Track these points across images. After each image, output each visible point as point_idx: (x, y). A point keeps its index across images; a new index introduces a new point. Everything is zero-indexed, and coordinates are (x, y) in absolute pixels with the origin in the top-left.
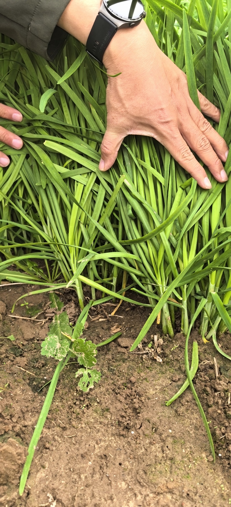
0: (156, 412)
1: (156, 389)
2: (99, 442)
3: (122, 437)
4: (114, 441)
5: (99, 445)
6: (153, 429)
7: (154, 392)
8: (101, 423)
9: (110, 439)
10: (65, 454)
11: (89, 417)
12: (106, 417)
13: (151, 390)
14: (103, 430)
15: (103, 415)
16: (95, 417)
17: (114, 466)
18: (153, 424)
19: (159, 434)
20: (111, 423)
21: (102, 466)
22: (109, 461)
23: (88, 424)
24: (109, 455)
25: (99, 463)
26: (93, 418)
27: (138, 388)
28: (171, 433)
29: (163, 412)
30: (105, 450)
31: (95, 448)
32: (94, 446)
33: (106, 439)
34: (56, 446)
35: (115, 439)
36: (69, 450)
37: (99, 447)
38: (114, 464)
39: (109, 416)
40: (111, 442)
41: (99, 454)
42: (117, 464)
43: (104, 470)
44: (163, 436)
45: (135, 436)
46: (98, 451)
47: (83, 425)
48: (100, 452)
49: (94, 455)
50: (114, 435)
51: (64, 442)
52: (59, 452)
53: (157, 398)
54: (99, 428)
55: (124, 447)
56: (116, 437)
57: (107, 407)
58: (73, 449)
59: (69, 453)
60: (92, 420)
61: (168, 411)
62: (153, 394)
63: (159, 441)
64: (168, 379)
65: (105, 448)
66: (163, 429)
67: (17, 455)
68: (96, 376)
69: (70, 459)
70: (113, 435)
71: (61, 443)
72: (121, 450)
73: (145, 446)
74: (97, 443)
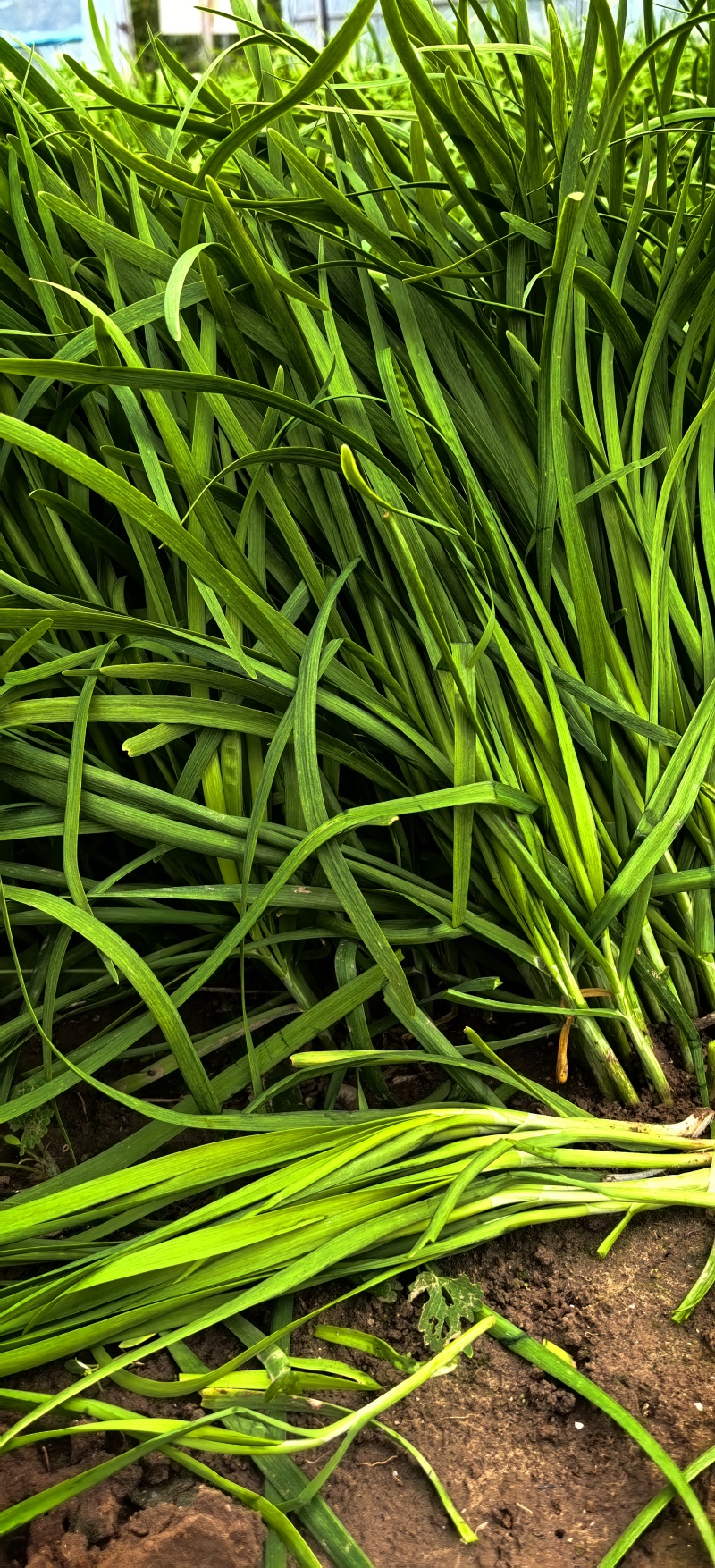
0: (640, 1350)
1: (625, 1276)
2: (476, 1469)
3: (546, 1447)
4: (526, 1459)
5: (481, 1479)
6: (642, 1406)
7: (620, 1287)
8: (470, 1407)
9: (511, 1454)
12: (485, 1386)
13: (610, 1281)
14: (481, 1429)
15: (472, 1381)
16: (451, 1391)
17: (541, 1543)
18: (641, 1389)
19: (664, 1422)
20: (503, 1403)
21: (502, 1547)
22: (522, 1530)
23: (432, 1416)
24: (518, 1508)
25: (491, 1539)
26: (442, 1394)
27: (564, 1278)
28: (703, 1413)
29: (665, 1348)
30: (502, 1493)
31: (468, 1491)
32: (465, 1484)
33: (497, 1456)
35: (527, 1453)
36: (386, 1508)
37: (481, 1487)
38: (541, 1537)
39: (492, 1382)
40: (516, 1464)
41: (485, 1509)
42: (550, 1533)
44: (680, 1424)
45: (590, 1436)
46: (480, 1499)
47: (417, 1422)
48: (486, 1501)
50: (522, 1441)
51: (366, 1481)
52: (356, 1517)
54: (467, 1423)
55: (558, 1475)
56: (529, 1447)
58: (399, 1504)
59: (388, 1518)
60: (441, 1402)
61: (677, 1342)
62: (620, 1295)
65: (499, 1488)
66: (676, 1402)
67: (232, 1542)
69: (395, 1535)
70: (516, 1442)
71: (356, 1487)
72: (552, 1487)
73: (627, 1465)
74: (473, 1476)
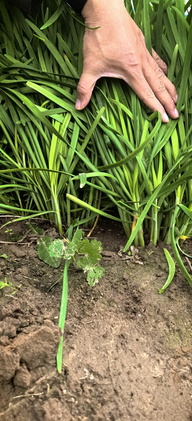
0: (153, 298)
1: (147, 283)
2: (113, 325)
3: (132, 320)
4: (126, 323)
5: (115, 327)
6: (155, 311)
7: (146, 285)
8: (110, 311)
9: (122, 322)
10: (89, 337)
11: (99, 308)
12: (113, 306)
13: (143, 284)
14: (114, 316)
15: (110, 305)
16: (104, 307)
17: (133, 342)
18: (155, 307)
19: (161, 315)
20: (119, 310)
21: (122, 343)
22: (127, 339)
23: (100, 313)
24: (125, 334)
25: (119, 341)
26: (102, 308)
27: (131, 283)
28: (171, 312)
29: (159, 298)
30: (121, 330)
31: (112, 330)
32: (111, 329)
33: (118, 322)
34: (78, 331)
35: (126, 322)
36: (90, 333)
37: (115, 329)
38: (132, 340)
39: (115, 305)
40: (124, 324)
41: (117, 334)
42: (135, 340)
43: (125, 345)
44: (165, 315)
45: (142, 318)
46: (115, 332)
47: (96, 314)
48: (117, 332)
49: (113, 335)
50: (125, 319)
51: (84, 327)
52: (82, 335)
53: (150, 289)
54: (110, 314)
55: (135, 327)
56: (127, 320)
57: (111, 299)
58: (94, 333)
59: (91, 336)
60: (102, 310)
61: (162, 297)
62: (146, 287)
63: (163, 320)
64: (153, 275)
65: (120, 329)
66: (164, 310)
67: (54, 334)
68: (100, 272)
69: (94, 340)
70: (123, 319)
71: (82, 328)
72: (134, 329)
73: (152, 325)
74: (112, 326)
